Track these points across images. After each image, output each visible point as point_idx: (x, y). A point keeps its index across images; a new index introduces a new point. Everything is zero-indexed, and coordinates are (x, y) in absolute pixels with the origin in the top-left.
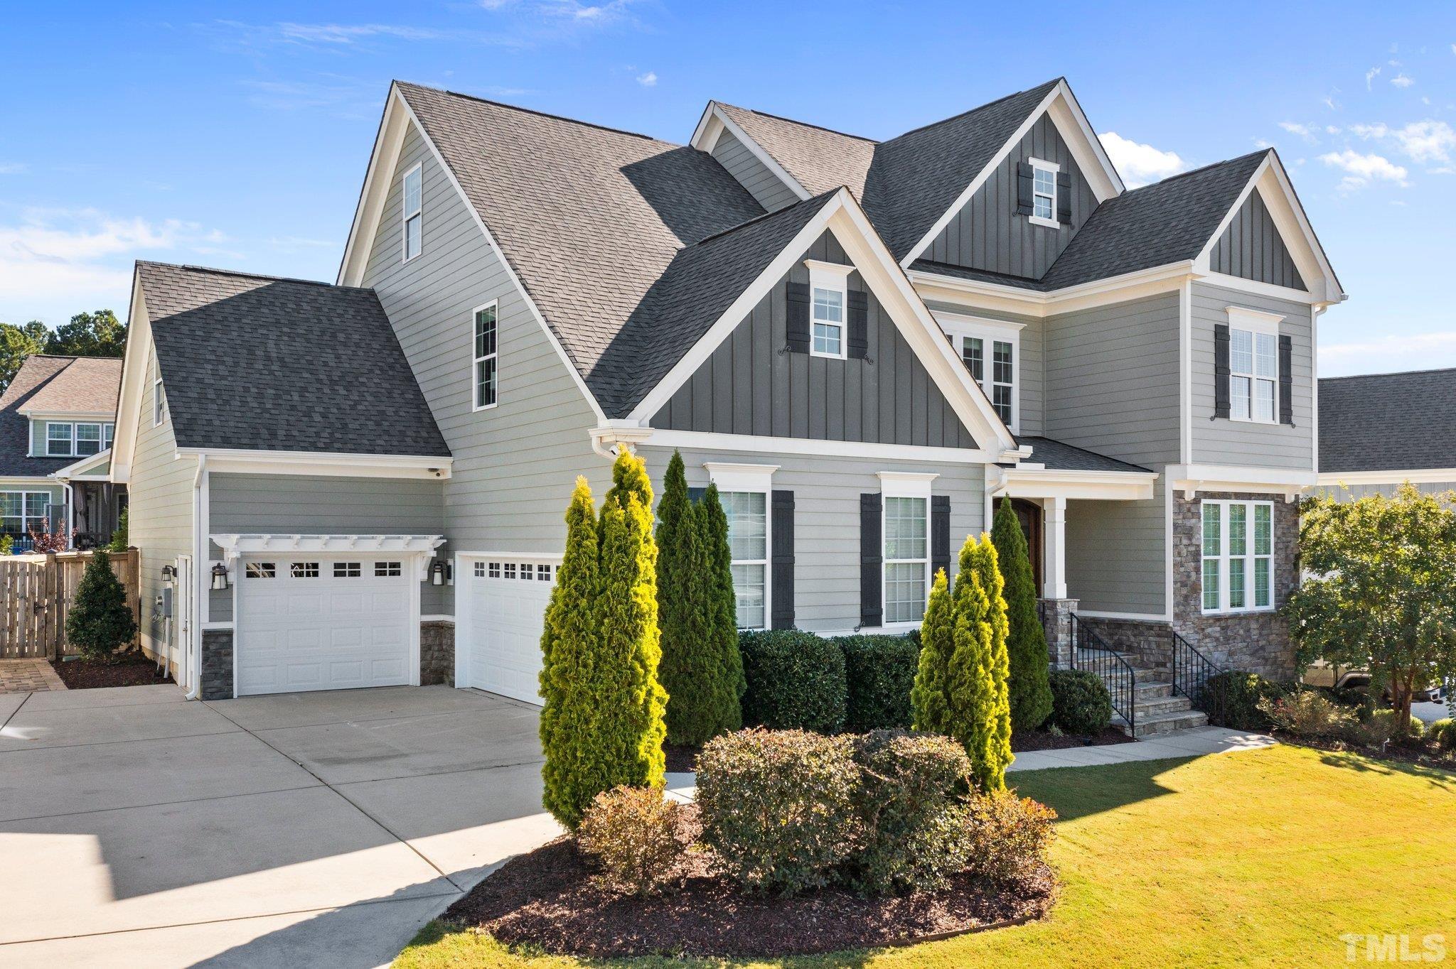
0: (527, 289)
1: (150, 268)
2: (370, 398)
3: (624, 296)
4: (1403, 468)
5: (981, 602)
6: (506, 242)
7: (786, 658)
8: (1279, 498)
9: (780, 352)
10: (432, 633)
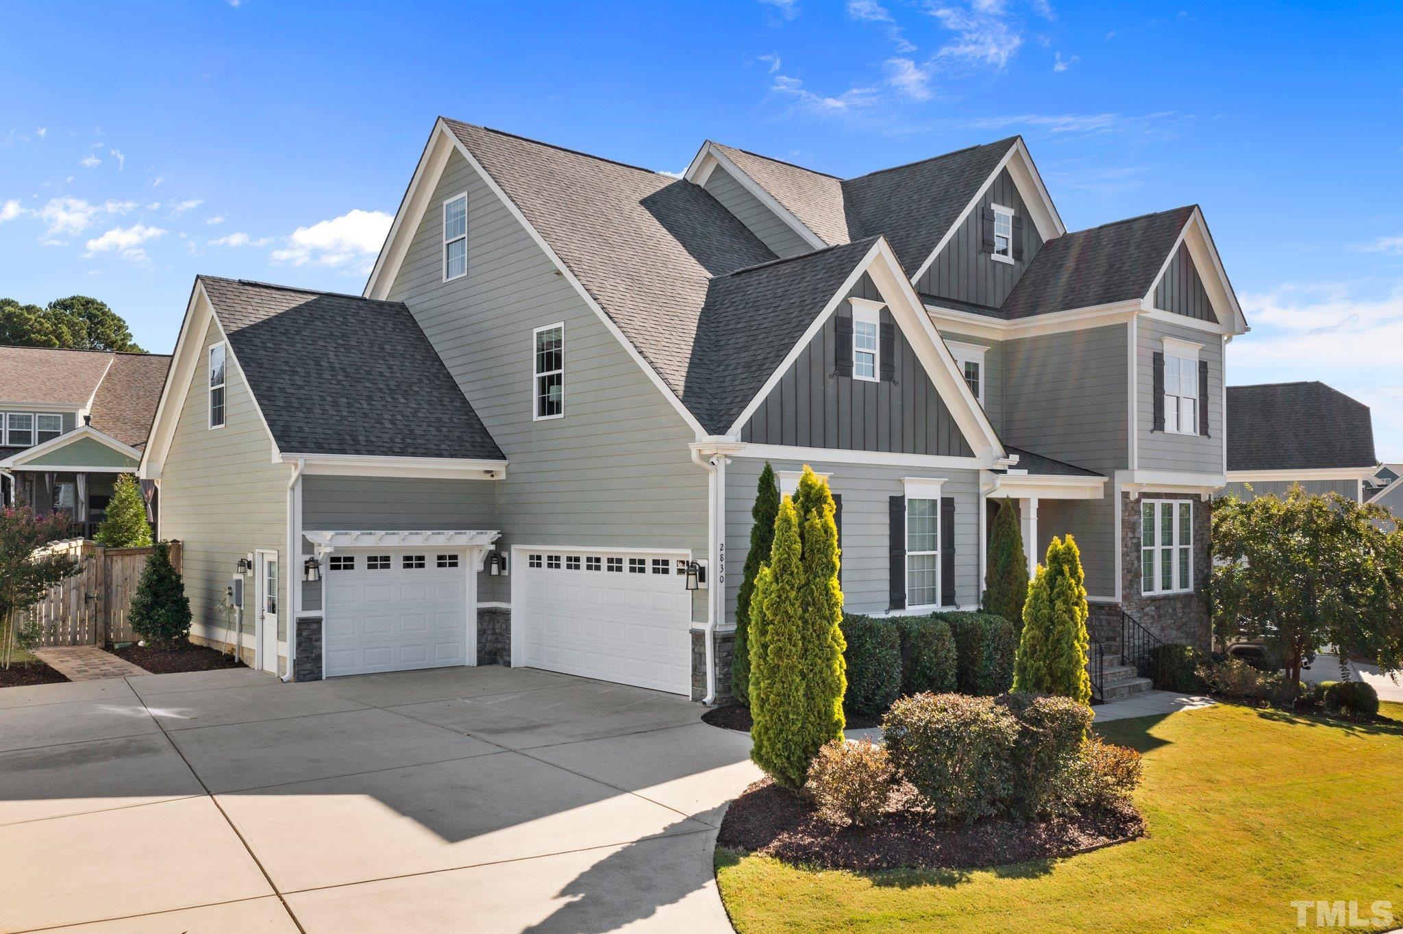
0: (611, 318)
1: (212, 283)
2: (426, 406)
3: (683, 323)
4: (1264, 468)
5: (1073, 590)
6: (580, 274)
7: (859, 637)
8: (1196, 498)
9: (830, 376)
10: (487, 618)
